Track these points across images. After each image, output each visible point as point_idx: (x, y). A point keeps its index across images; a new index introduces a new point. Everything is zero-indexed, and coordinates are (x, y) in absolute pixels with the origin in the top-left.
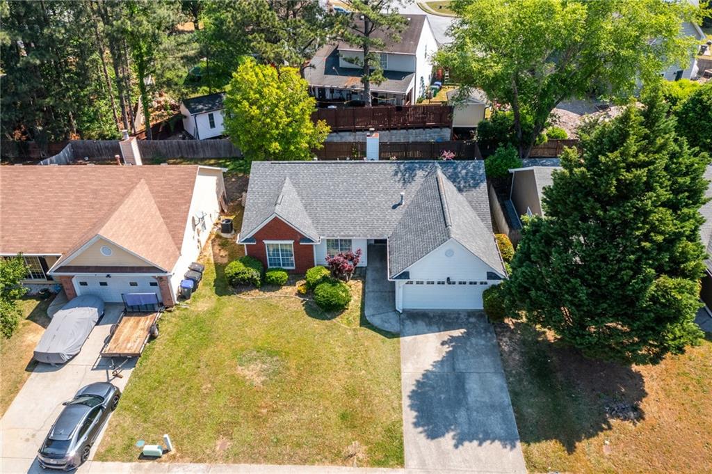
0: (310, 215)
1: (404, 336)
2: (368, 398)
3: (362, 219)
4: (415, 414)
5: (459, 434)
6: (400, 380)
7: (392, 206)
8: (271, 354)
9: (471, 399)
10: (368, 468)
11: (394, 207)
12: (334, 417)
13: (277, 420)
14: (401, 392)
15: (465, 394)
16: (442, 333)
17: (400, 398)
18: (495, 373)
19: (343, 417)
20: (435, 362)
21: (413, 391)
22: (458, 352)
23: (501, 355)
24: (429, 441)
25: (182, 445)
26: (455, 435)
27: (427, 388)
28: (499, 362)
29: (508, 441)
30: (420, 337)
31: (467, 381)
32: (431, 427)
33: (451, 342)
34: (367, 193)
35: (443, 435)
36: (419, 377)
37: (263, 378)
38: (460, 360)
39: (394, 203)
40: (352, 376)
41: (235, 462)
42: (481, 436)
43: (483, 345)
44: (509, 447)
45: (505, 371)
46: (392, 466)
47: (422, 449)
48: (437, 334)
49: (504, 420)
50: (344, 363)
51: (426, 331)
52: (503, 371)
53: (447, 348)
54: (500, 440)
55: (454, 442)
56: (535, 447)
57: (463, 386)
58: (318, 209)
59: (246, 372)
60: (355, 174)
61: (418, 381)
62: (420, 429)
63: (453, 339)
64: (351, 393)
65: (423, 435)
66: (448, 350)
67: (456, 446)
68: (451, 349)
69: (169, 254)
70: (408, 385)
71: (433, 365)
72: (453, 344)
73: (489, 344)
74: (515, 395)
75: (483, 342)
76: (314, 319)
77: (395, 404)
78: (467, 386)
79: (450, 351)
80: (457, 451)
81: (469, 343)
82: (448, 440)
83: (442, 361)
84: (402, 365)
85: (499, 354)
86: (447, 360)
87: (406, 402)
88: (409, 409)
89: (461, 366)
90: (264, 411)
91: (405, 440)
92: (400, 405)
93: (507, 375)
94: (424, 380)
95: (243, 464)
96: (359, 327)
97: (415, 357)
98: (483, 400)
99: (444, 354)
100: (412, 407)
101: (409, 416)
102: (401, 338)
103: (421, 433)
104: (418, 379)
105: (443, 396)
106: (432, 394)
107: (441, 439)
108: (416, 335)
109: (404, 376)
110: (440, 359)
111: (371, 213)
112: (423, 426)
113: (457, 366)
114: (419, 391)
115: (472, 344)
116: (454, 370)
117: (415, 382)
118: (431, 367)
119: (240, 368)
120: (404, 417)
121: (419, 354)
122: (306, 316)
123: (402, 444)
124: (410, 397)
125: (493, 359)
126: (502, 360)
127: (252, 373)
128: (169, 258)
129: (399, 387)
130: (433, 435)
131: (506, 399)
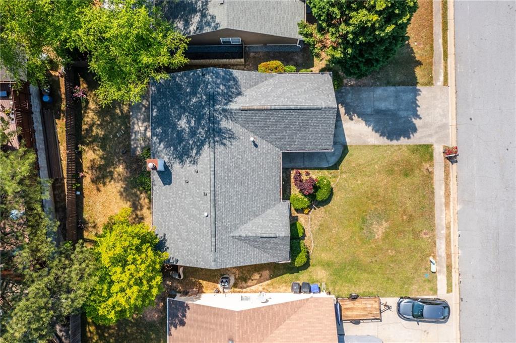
0: (263, 211)
1: (346, 143)
2: (394, 163)
3: (267, 171)
4: (402, 138)
5: (413, 116)
6: (380, 146)
7: (255, 148)
8: (364, 221)
9: (392, 108)
10: (434, 161)
11: (256, 146)
12: (408, 180)
13: (410, 209)
14: (389, 145)
15: (389, 110)
16: (342, 119)
17: (392, 146)
18: (374, 92)
19: (406, 175)
20: (366, 125)
21: (388, 138)
22: (358, 111)
23: (360, 86)
24: (418, 132)
25: (427, 254)
26: (414, 118)
27: (385, 130)
28: (366, 88)
29: (416, 92)
30: (346, 132)
31: (380, 108)
32: (410, 130)
33: (350, 114)
34: (244, 168)
35: (414, 124)
36: (378, 135)
37: (384, 222)
38: (365, 110)
39: (253, 146)
40: (379, 172)
41: (435, 226)
42: (414, 105)
43: (352, 95)
44: (420, 93)
45: (372, 86)
46: (432, 150)
47: (423, 135)
48: (343, 122)
49: (405, 92)
50: (370, 178)
51: (341, 129)
52: (372, 87)
53: (355, 117)
54: (416, 96)
55: (418, 119)
56: (419, 80)
57: (383, 111)
58: (258, 205)
59: (380, 232)
60: (226, 178)
61: (381, 136)
62: (411, 135)
63: (347, 112)
64: (390, 172)
65: (415, 134)
66: (357, 117)
67: (420, 118)
68: (355, 115)
69: (316, 304)
70: (384, 141)
71: (369, 127)
72: (352, 113)
73: (351, 92)
74: (388, 84)
75: (350, 95)
76: (332, 199)
77: (397, 148)
78: (384, 109)
79: (357, 115)
80: (423, 118)
81: (350, 104)
82: (417, 122)
83: (366, 121)
84: (369, 144)
85: (359, 87)
86: (365, 118)
87: (395, 142)
88: (399, 141)
89: (369, 110)
90: (405, 217)
91: (418, 144)
92: (397, 146)
93: (374, 85)
94: (380, 131)
95: (436, 222)
96: (339, 171)
97: (363, 136)
98: (392, 101)
99: (360, 119)
100: (398, 139)
101: (403, 141)
102: (348, 144)
103: (413, 135)
104: (379, 135)
105: (391, 123)
106: (389, 128)
107: (417, 126)
108: (344, 135)
109: (376, 143)
110: (364, 122)
111: (261, 164)
112: (409, 134)
113: (370, 113)
114: (387, 135)
115: (351, 102)
116: (372, 115)
117: (381, 137)
118: (370, 127)
119: (377, 237)
120: (404, 144)
121: (360, 134)
122: (330, 204)
123: (420, 145)
124: (391, 140)
125: (363, 91)
126: (364, 86)
127: (380, 230)
128: (321, 302)
129: (385, 146)
130: (415, 130)
131: (391, 89)
